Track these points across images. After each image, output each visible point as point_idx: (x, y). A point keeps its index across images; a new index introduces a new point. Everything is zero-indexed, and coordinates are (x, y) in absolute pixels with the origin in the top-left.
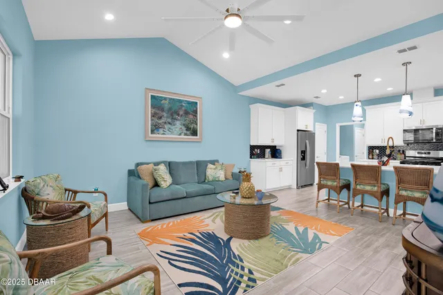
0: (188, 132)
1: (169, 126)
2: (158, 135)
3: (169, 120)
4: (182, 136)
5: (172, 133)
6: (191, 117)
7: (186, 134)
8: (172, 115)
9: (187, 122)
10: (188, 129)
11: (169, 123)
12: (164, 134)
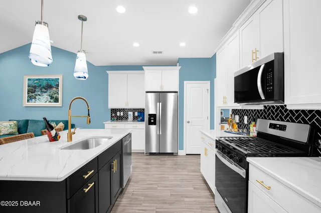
0: (52, 100)
1: (39, 97)
2: (31, 103)
3: (39, 93)
4: (48, 103)
5: (40, 102)
6: (54, 89)
7: (50, 102)
8: (41, 89)
9: (51, 94)
10: (52, 98)
11: (39, 95)
12: (35, 102)
